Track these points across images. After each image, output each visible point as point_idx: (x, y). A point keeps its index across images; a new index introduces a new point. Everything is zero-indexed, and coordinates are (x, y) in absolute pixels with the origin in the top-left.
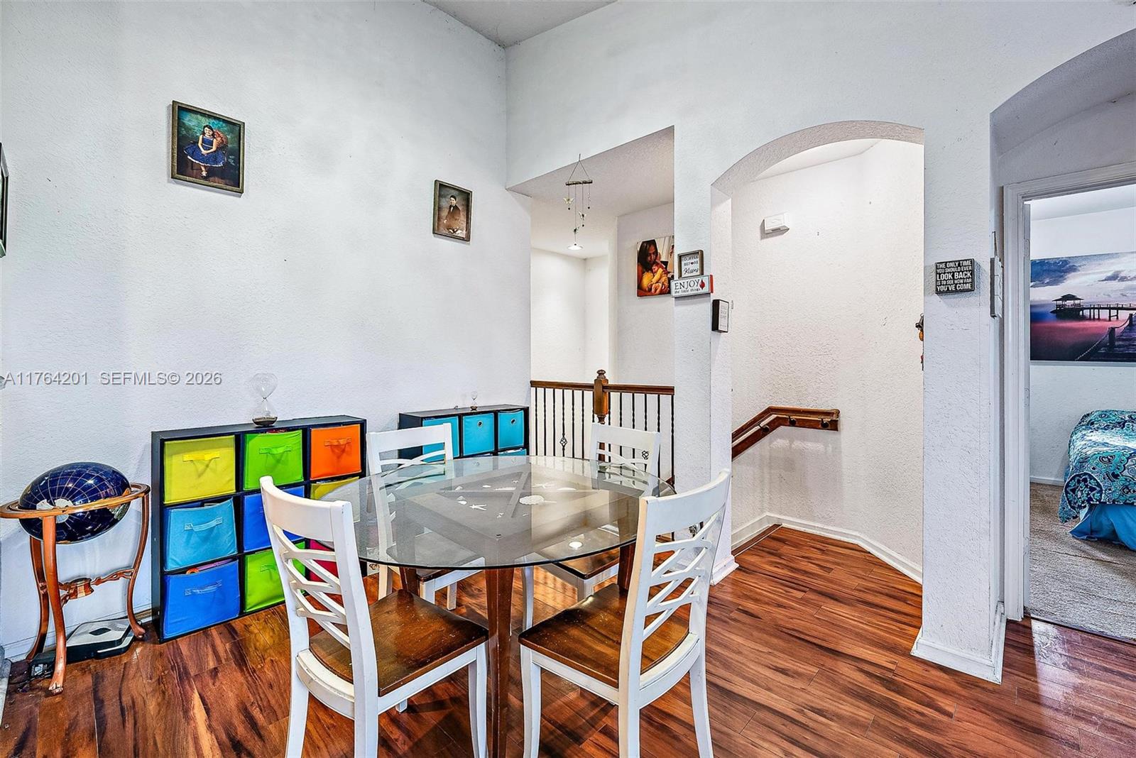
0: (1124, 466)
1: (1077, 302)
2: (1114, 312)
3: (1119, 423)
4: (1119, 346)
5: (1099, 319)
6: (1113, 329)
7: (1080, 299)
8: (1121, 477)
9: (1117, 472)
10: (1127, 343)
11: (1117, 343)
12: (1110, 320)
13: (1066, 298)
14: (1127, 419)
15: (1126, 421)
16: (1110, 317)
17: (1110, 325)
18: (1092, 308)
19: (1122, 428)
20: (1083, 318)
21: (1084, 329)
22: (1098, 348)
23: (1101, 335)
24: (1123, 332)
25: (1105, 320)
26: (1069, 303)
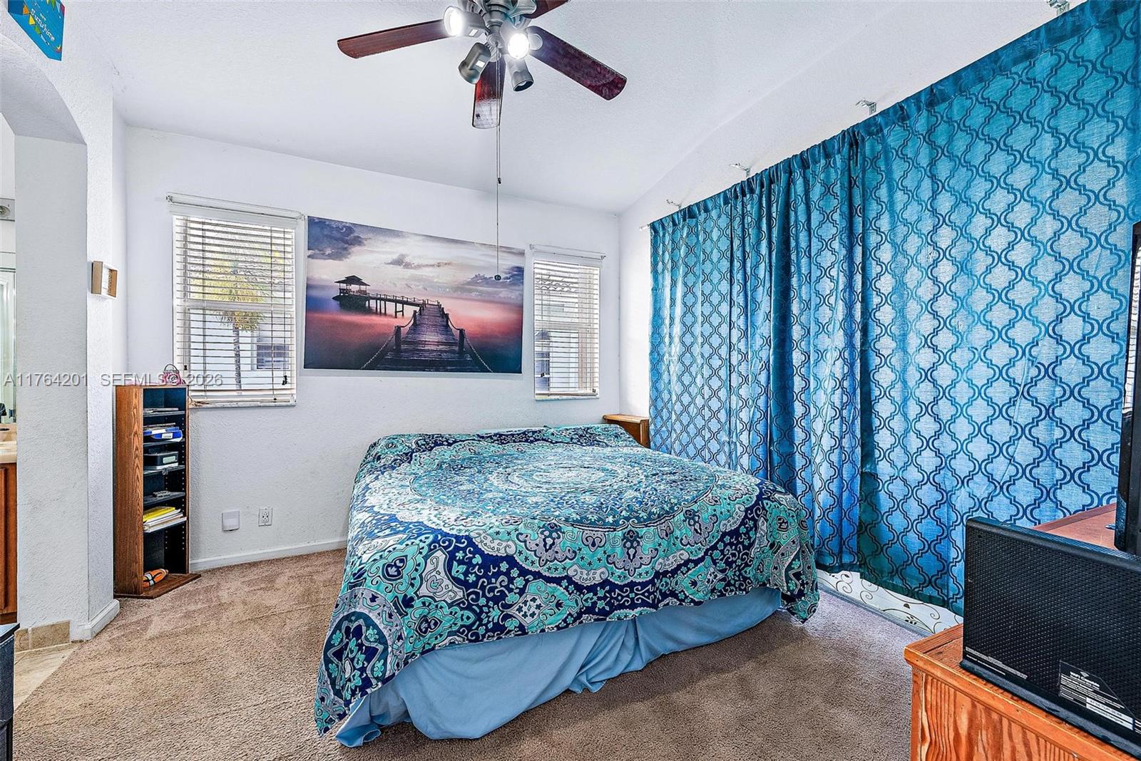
0: (421, 576)
1: (363, 288)
2: (399, 307)
3: (406, 454)
4: (406, 351)
5: (385, 314)
6: (398, 328)
7: (366, 285)
8: (417, 603)
9: (411, 593)
10: (411, 347)
11: (403, 347)
12: (396, 317)
13: (352, 280)
14: (414, 446)
15: (413, 452)
16: (396, 312)
17: (397, 322)
18: (378, 299)
19: (409, 462)
20: (369, 311)
21: (371, 326)
22: (384, 353)
23: (388, 335)
24: (408, 333)
25: (391, 316)
26: (354, 288)
